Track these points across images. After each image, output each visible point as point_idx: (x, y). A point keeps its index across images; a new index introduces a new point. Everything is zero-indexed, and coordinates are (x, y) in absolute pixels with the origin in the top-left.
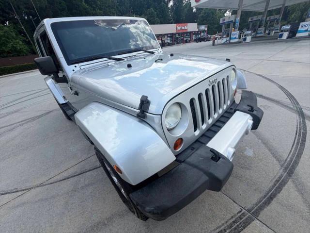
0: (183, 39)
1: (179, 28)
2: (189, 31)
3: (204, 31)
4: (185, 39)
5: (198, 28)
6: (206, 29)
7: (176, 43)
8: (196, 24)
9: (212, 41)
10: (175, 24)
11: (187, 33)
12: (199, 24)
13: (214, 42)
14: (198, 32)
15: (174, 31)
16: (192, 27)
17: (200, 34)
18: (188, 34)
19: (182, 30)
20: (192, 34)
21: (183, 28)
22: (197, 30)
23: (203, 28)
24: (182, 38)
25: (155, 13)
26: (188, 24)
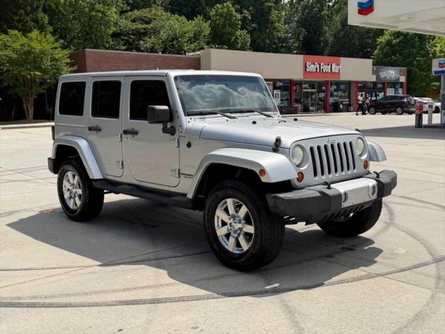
0: (325, 100)
1: (311, 68)
2: (343, 77)
3: (394, 84)
4: (331, 100)
5: (375, 72)
6: (403, 79)
7: (299, 106)
8: (370, 62)
9: (413, 116)
10: (301, 57)
11: (338, 84)
12: (380, 63)
13: (419, 118)
14: (375, 84)
15: (297, 75)
16: (356, 69)
17: (383, 90)
18: (342, 87)
19: (322, 72)
20: (354, 89)
21: (326, 68)
22: (374, 79)
23: (391, 73)
24: (322, 95)
25: (239, 16)
26: (343, 60)
